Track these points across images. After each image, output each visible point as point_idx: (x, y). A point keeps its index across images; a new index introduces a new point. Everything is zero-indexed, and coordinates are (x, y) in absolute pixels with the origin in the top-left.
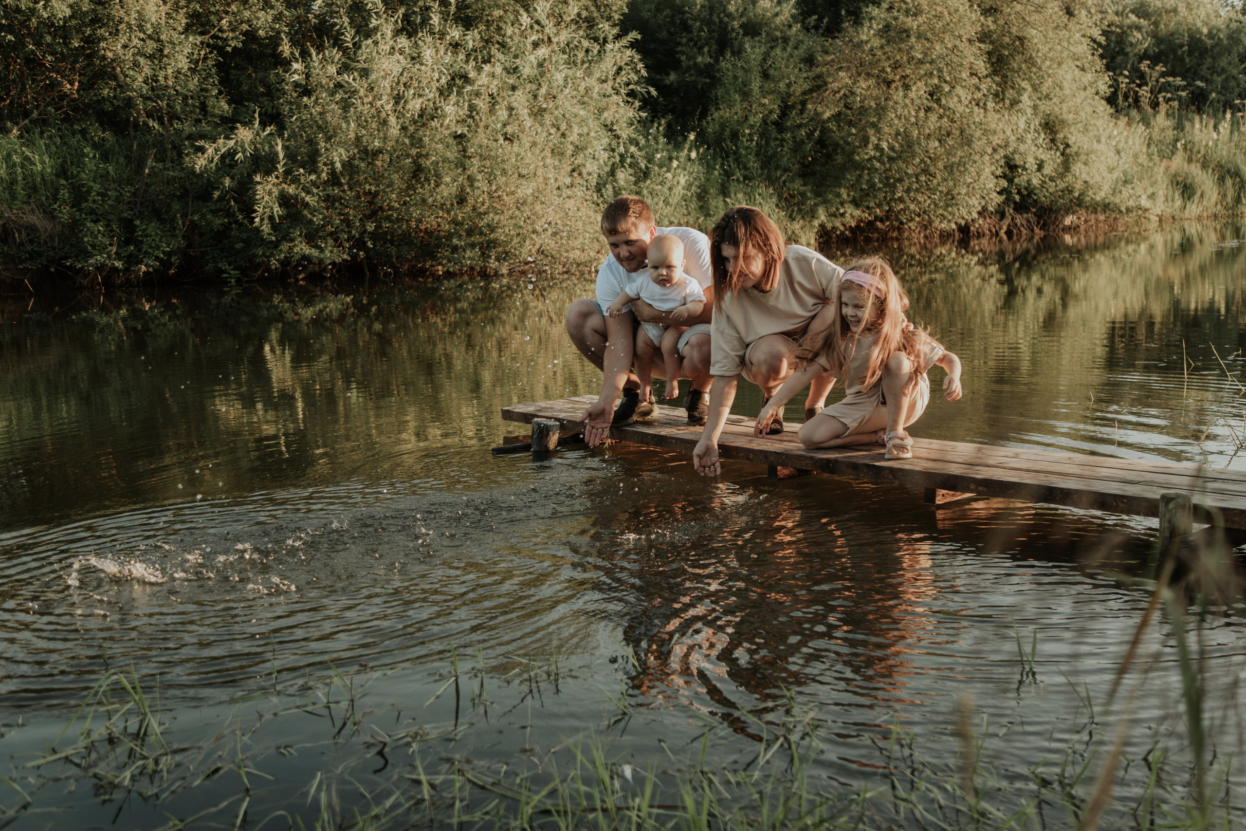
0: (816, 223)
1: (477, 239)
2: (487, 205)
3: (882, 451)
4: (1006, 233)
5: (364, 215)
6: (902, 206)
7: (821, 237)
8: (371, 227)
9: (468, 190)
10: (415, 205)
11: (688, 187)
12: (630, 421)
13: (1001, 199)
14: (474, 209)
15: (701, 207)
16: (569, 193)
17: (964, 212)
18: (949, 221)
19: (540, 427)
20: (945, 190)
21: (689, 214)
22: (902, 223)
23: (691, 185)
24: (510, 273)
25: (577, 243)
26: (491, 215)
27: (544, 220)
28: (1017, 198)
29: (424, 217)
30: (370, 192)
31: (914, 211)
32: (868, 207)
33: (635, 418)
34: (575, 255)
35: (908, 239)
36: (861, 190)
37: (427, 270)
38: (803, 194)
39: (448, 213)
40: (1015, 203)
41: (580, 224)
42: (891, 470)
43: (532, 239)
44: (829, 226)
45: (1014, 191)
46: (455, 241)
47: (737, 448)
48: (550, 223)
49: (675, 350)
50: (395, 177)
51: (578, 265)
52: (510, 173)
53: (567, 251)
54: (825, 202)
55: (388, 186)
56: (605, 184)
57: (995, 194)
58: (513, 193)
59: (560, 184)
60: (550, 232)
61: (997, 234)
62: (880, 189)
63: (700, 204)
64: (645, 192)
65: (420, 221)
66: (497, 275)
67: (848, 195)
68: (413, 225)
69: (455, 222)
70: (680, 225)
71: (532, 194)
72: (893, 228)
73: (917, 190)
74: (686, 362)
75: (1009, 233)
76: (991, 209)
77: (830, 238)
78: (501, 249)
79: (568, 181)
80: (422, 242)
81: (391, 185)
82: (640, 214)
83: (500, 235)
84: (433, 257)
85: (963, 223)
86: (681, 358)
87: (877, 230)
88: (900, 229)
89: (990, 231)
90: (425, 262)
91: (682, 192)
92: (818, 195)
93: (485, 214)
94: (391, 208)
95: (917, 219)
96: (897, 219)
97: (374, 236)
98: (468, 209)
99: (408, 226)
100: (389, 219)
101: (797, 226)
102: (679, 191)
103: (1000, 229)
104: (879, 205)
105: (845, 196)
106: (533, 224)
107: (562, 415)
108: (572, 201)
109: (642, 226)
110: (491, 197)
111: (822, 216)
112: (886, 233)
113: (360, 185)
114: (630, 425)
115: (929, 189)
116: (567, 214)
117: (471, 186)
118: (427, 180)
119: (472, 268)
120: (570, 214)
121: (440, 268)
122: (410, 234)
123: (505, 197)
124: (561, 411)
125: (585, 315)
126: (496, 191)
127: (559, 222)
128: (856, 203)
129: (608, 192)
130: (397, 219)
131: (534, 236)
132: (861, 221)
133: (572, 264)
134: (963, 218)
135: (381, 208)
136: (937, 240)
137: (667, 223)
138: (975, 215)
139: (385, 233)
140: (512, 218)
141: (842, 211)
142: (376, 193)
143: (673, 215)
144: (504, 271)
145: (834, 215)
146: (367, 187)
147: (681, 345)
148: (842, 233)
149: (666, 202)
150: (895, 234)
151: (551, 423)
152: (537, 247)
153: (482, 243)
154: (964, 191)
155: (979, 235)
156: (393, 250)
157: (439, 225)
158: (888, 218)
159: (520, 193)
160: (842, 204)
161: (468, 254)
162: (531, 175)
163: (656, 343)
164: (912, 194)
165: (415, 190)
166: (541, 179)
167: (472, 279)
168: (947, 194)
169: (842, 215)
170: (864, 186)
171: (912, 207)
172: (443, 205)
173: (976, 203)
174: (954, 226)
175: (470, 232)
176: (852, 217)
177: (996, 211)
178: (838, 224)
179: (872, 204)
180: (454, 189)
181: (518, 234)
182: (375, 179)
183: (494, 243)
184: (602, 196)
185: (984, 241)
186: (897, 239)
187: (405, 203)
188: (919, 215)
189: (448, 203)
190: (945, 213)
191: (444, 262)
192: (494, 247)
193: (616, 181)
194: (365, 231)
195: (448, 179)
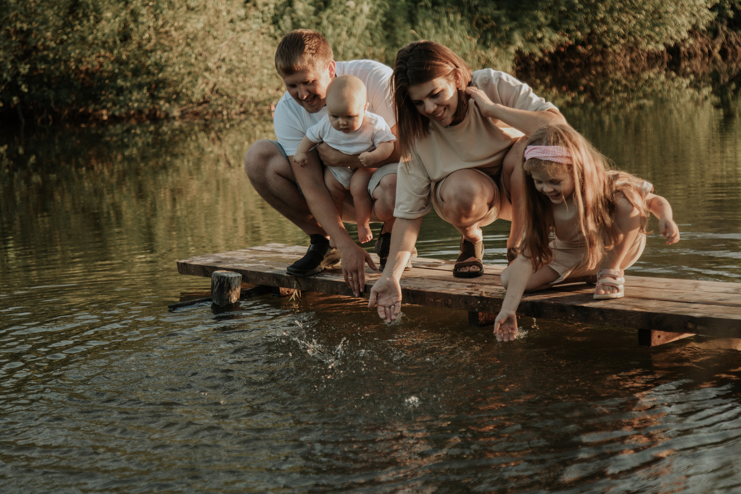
0: (512, 49)
1: (144, 79)
2: (153, 42)
3: (591, 291)
4: (720, 52)
5: (16, 56)
6: (605, 28)
7: (518, 64)
8: (24, 69)
9: (132, 26)
10: (74, 43)
11: (373, 15)
12: (318, 269)
13: (712, 16)
14: (140, 46)
15: (388, 37)
16: (243, 25)
17: (672, 31)
18: (657, 42)
19: (219, 280)
20: (651, 8)
21: (375, 44)
22: (605, 46)
23: (376, 13)
24: (183, 116)
25: (254, 80)
26: (159, 52)
27: (217, 56)
28: (731, 14)
29: (84, 56)
30: (21, 30)
31: (619, 34)
32: (568, 31)
33: (323, 265)
34: (253, 93)
35: (613, 63)
36: (561, 12)
37: (89, 115)
38: (497, 19)
39: (111, 51)
40: (729, 19)
41: (257, 59)
42: (601, 311)
43: (205, 77)
44: (526, 52)
45: (727, 6)
46: (120, 82)
47: (435, 293)
48: (224, 60)
49: (366, 193)
50: (49, 13)
51: (257, 104)
52: (177, 5)
53: (244, 89)
54: (521, 26)
55: (42, 24)
56: (282, 16)
57: (706, 11)
58: (181, 28)
59: (233, 16)
60: (224, 69)
61: (710, 54)
62: (580, 10)
63: (386, 33)
64: (325, 22)
65: (79, 61)
66: (168, 117)
67: (546, 18)
68: (73, 65)
69: (119, 61)
70: (365, 57)
71: (203, 28)
72: (596, 52)
73: (621, 10)
74: (377, 205)
75: (723, 52)
76: (702, 27)
77: (528, 65)
78: (171, 90)
79: (242, 12)
80: (83, 84)
81: (45, 22)
82: (317, 50)
83: (168, 73)
84: (96, 100)
85: (672, 43)
86: (372, 201)
87: (579, 54)
88: (603, 53)
89: (702, 50)
90: (87, 106)
91: (367, 21)
92: (513, 18)
93: (151, 51)
94: (47, 48)
95: (622, 41)
96: (600, 42)
97: (28, 79)
98: (133, 46)
99: (67, 67)
100: (44, 59)
101: (491, 54)
102: (362, 21)
103: (713, 47)
104: (580, 28)
105: (542, 19)
106: (206, 59)
107: (245, 266)
108: (247, 35)
109: (320, 63)
110: (157, 32)
111: (519, 42)
112: (589, 58)
113: (10, 23)
114: (318, 274)
115: (634, 8)
116: (242, 49)
117: (135, 21)
118: (86, 16)
119: (140, 111)
120: (246, 48)
121: (104, 112)
122: (69, 76)
123: (174, 33)
124: (242, 261)
125: (266, 157)
126: (163, 26)
127: (234, 58)
128: (555, 26)
129: (286, 23)
130: (54, 59)
131: (207, 74)
132: (562, 45)
133: (249, 103)
134: (672, 38)
135: (35, 48)
136: (644, 62)
137: (350, 54)
138: (685, 34)
139: (41, 76)
140: (181, 55)
141: (539, 35)
142: (29, 32)
143: (357, 47)
144: (176, 112)
145: (531, 41)
146: (19, 25)
147: (372, 187)
148: (541, 60)
149: (350, 34)
150: (599, 59)
151: (233, 275)
152: (211, 85)
153: (149, 84)
154: (671, 9)
155: (691, 56)
156: (51, 94)
157: (101, 65)
158: (590, 42)
159: (189, 28)
160: (540, 28)
161: (135, 95)
162: (201, 7)
163: (345, 185)
164: (616, 14)
165: (72, 27)
166: (212, 12)
167: (140, 123)
168: (654, 12)
169: (541, 40)
170: (563, 8)
171: (616, 28)
172: (104, 43)
173: (686, 23)
174: (662, 48)
175: (136, 72)
176: (551, 41)
177: (708, 29)
178: (536, 50)
179: (572, 27)
180: (116, 25)
181: (189, 73)
182: (26, 16)
183: (163, 83)
184: (279, 28)
185: (696, 63)
186: (601, 64)
187: (62, 42)
188: (624, 37)
189: (110, 41)
190: (653, 34)
191: (109, 105)
192: (164, 88)
193: (293, 11)
194: (18, 73)
195: (109, 15)
